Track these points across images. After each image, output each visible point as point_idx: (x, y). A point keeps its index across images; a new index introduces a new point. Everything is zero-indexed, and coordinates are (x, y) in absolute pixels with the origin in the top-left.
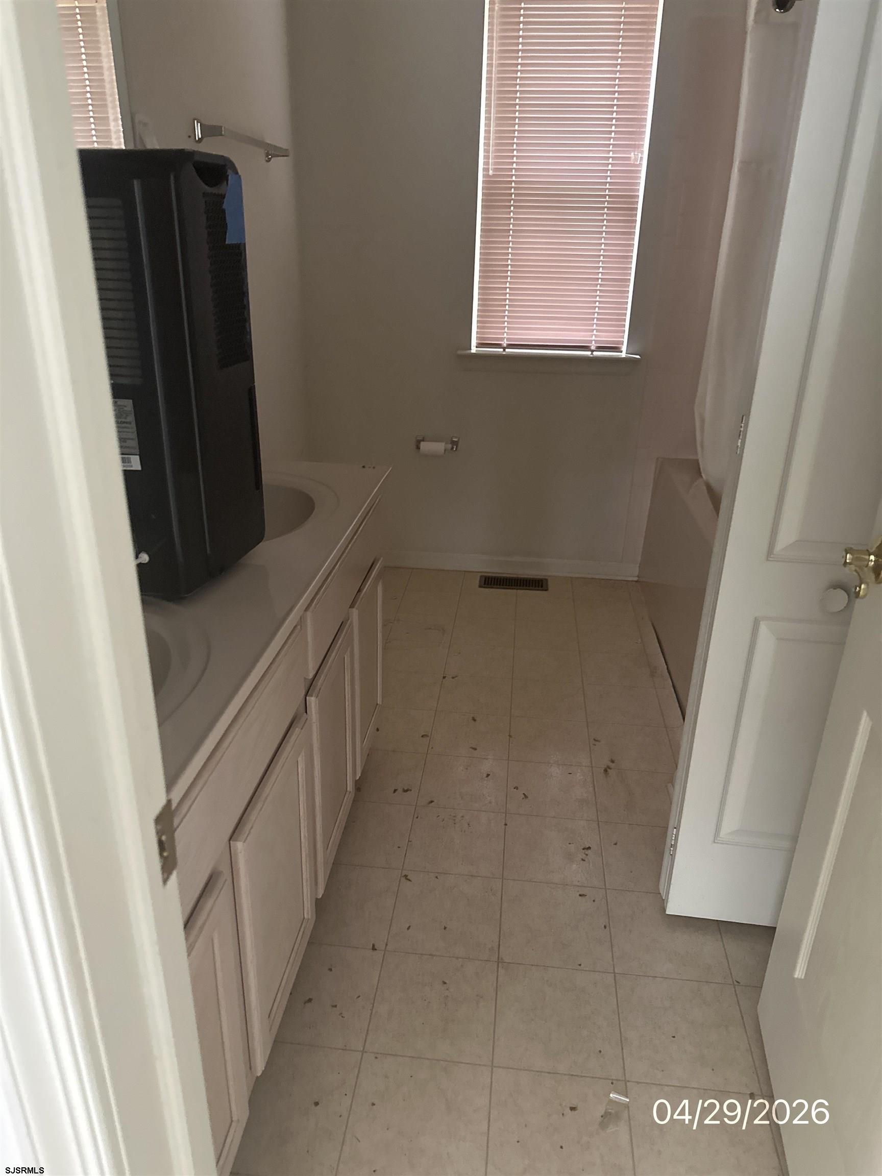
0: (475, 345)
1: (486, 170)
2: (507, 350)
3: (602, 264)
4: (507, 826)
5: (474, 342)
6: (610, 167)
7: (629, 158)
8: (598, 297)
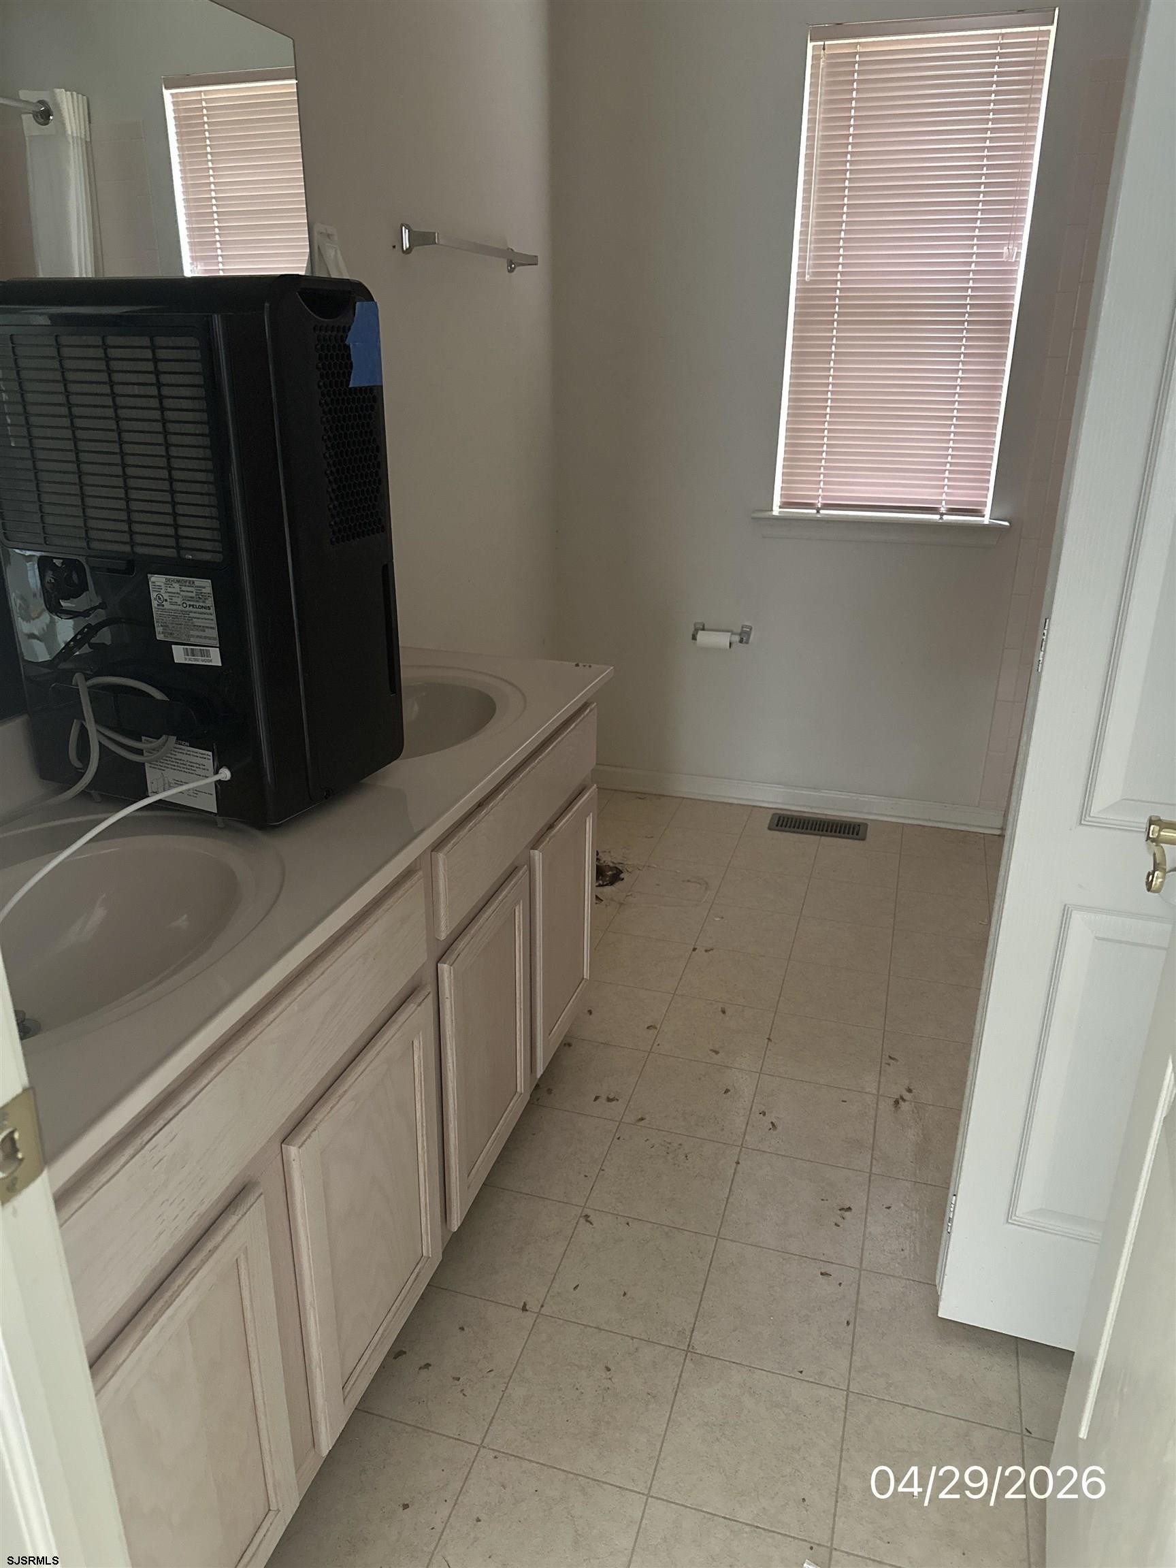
0: (779, 504)
1: (801, 275)
2: (822, 512)
3: (959, 397)
4: (739, 1165)
5: (777, 500)
6: (973, 267)
7: (1000, 255)
8: (951, 442)
